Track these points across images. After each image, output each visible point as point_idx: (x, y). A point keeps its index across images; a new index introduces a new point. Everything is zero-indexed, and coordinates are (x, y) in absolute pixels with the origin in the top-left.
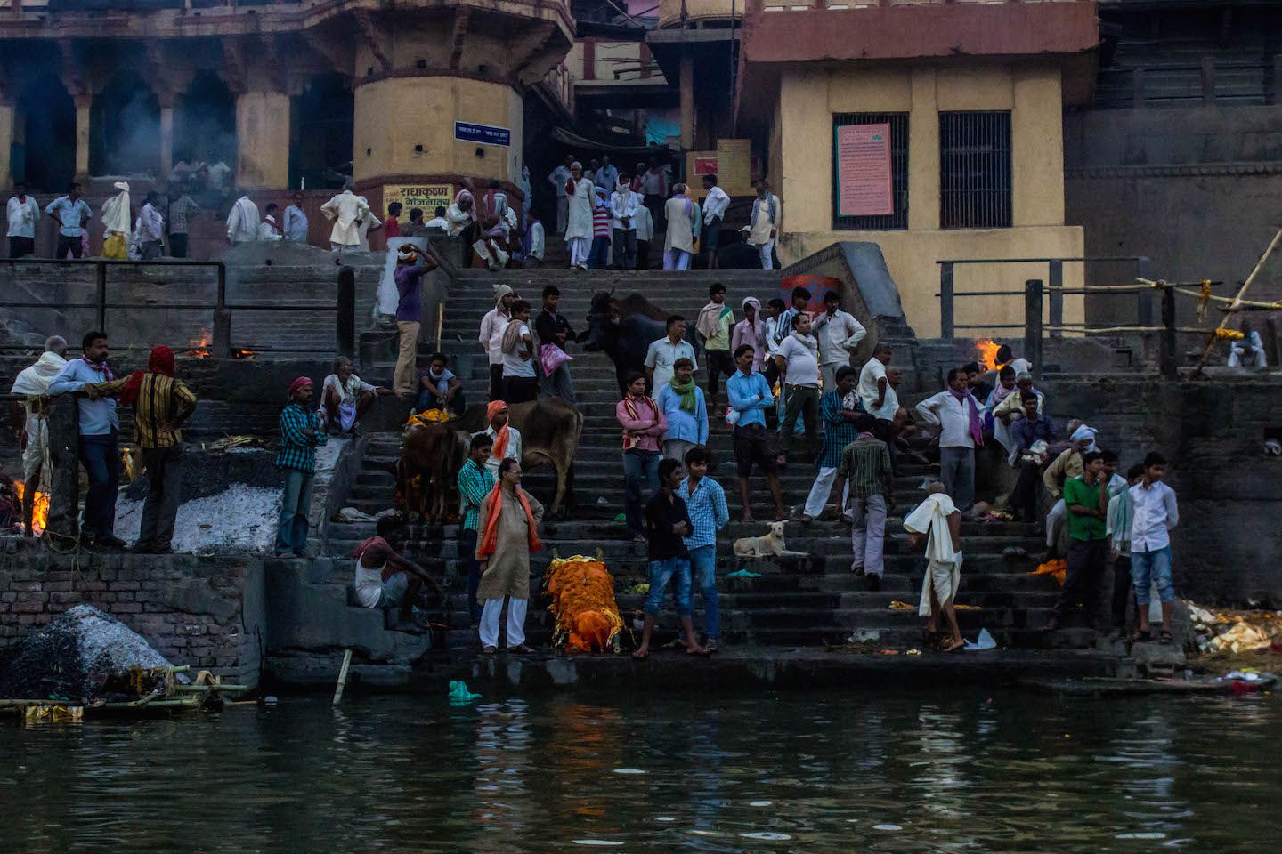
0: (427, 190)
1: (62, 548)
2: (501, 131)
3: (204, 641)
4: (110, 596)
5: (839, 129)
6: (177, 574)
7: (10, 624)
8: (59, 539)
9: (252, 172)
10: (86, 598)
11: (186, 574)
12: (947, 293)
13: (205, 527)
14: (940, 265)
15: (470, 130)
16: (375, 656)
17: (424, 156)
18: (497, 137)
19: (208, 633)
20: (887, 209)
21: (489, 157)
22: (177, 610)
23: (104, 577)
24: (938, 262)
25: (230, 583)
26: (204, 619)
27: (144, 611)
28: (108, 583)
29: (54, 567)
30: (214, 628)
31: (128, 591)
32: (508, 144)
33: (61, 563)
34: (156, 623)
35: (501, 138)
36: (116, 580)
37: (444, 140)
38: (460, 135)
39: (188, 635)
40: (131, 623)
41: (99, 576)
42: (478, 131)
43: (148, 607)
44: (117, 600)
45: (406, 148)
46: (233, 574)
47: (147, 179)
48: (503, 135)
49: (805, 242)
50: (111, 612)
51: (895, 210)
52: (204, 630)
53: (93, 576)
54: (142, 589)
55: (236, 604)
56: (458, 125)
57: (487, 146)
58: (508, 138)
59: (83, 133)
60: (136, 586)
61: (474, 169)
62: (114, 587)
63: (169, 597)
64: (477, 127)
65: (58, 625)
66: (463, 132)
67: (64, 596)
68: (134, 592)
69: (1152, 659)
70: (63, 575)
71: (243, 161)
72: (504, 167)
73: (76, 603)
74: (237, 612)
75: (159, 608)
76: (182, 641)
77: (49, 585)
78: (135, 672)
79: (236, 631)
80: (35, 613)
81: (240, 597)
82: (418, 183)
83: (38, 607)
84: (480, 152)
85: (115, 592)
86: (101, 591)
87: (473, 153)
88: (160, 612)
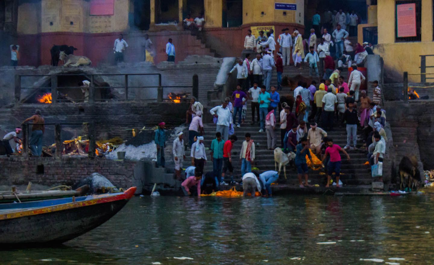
0: (266, 28)
1: (91, 159)
2: (292, 5)
3: (124, 181)
4: (102, 171)
5: (398, 6)
6: (117, 165)
7: (80, 177)
8: (91, 157)
9: (210, 21)
10: (97, 171)
11: (120, 165)
12: (423, 67)
13: (144, 152)
14: (421, 57)
15: (281, 6)
16: (171, 186)
17: (264, 16)
18: (291, 7)
19: (125, 180)
20: (414, 34)
21: (288, 15)
22: (117, 174)
23: (101, 166)
24: (420, 56)
25: (131, 168)
26: (124, 176)
27: (110, 174)
28: (102, 168)
29: (90, 164)
30: (126, 178)
31: (106, 169)
32: (296, 9)
33: (91, 163)
34: (113, 177)
35: (293, 7)
36: (103, 167)
37: (271, 9)
38: (277, 8)
39: (120, 180)
40: (106, 177)
41: (100, 166)
42: (284, 6)
43: (111, 173)
44: (104, 172)
45: (259, 13)
46: (131, 165)
47: (174, 24)
48: (293, 6)
49: (385, 47)
50: (102, 174)
51: (417, 35)
52: (124, 179)
53: (98, 166)
54: (109, 169)
55: (131, 173)
56: (276, 4)
57: (287, 11)
58: (296, 7)
59: (153, 9)
60: (108, 168)
61: (282, 19)
62: (103, 168)
63: (116, 171)
64: (283, 4)
65: (88, 177)
66: (278, 6)
67: (92, 171)
68: (107, 170)
69: (374, 187)
70: (91, 166)
71: (207, 17)
72: (294, 19)
73: (94, 172)
74: (132, 175)
75: (113, 174)
76: (119, 182)
77: (88, 168)
78: (103, 188)
79: (131, 179)
80: (85, 175)
81: (133, 171)
82: (262, 26)
83: (86, 173)
84: (285, 13)
85: (103, 170)
86: (100, 170)
87: (282, 13)
88: (113, 175)
